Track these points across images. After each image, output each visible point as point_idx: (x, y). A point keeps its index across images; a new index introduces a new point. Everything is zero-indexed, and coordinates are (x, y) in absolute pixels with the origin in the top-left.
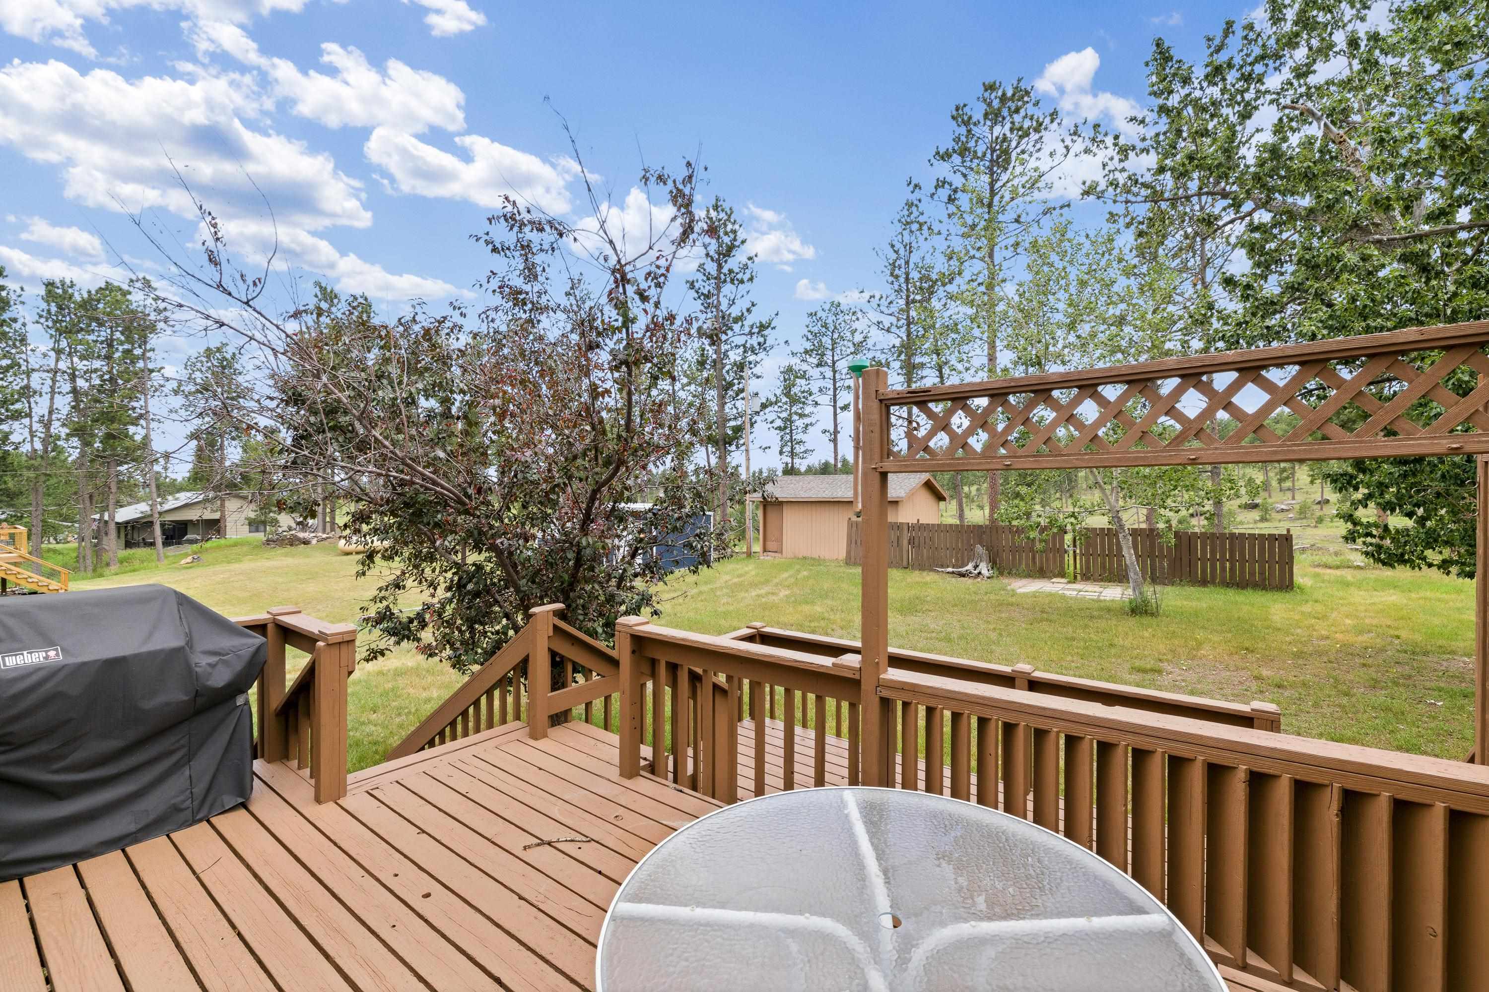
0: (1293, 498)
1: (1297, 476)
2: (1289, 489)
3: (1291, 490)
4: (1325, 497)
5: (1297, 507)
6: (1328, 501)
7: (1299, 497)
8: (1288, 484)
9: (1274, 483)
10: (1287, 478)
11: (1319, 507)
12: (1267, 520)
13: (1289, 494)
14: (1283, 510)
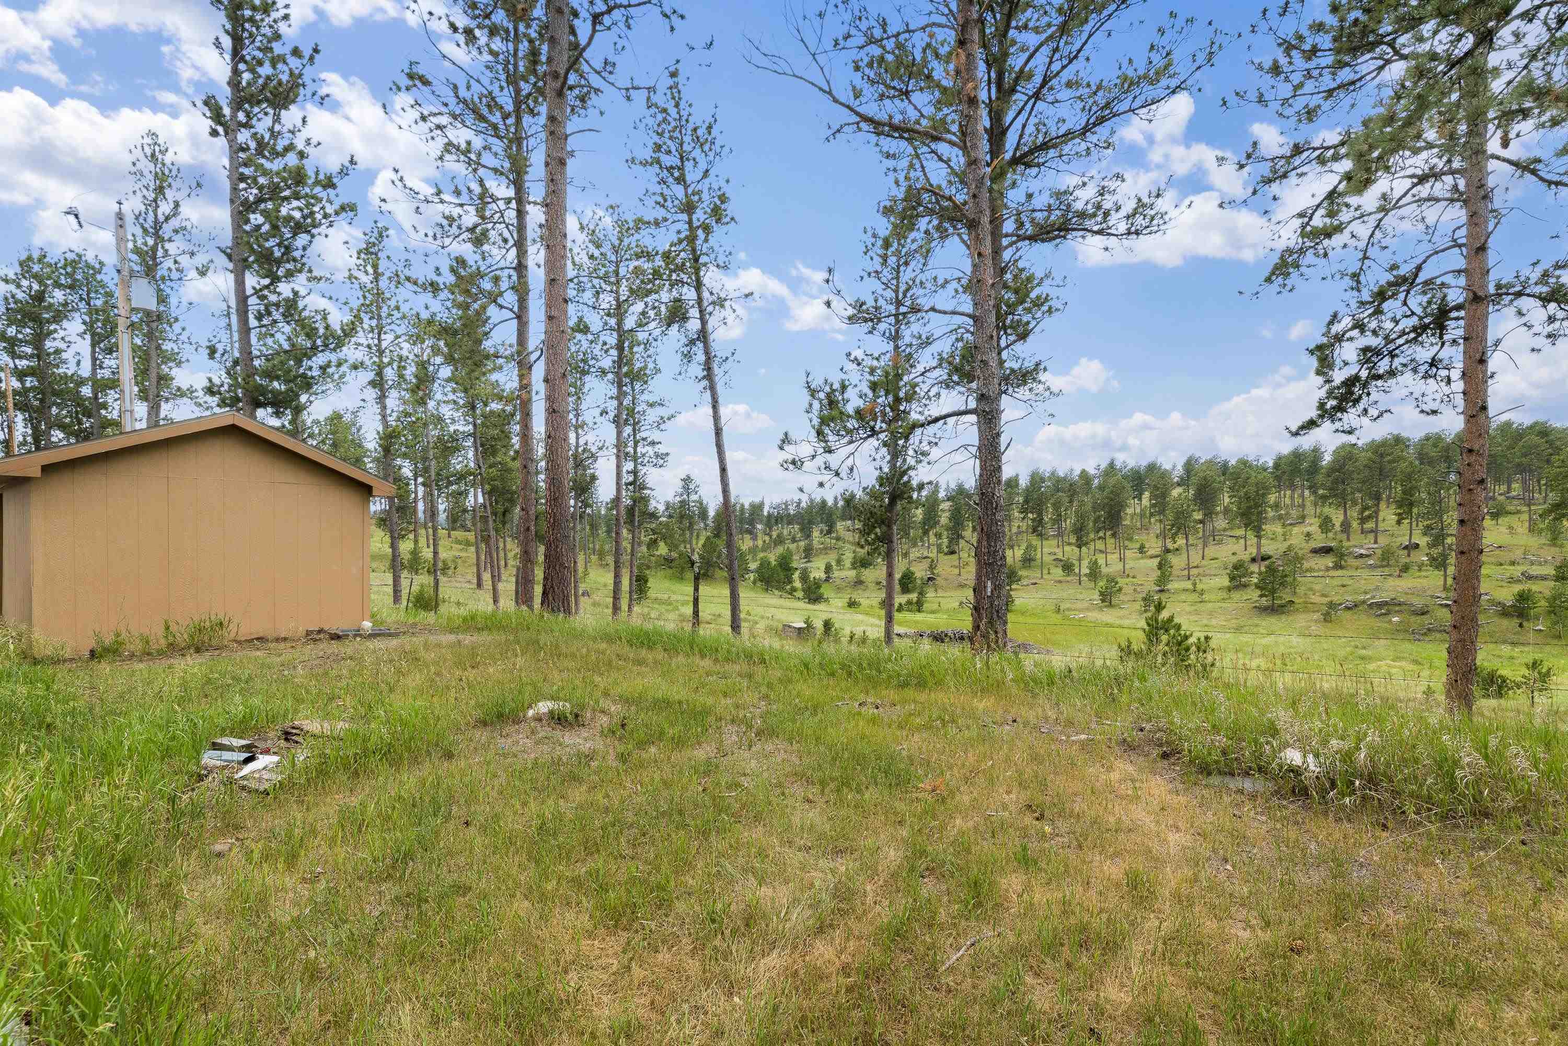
0: (1376, 542)
1: (1381, 515)
2: (1372, 531)
3: (1375, 531)
4: (1413, 541)
5: (1379, 552)
6: (1417, 546)
7: (1383, 540)
8: (1370, 525)
9: (1355, 524)
10: (1369, 517)
11: (1406, 552)
12: (1341, 567)
13: (1371, 537)
14: (1361, 556)
